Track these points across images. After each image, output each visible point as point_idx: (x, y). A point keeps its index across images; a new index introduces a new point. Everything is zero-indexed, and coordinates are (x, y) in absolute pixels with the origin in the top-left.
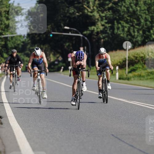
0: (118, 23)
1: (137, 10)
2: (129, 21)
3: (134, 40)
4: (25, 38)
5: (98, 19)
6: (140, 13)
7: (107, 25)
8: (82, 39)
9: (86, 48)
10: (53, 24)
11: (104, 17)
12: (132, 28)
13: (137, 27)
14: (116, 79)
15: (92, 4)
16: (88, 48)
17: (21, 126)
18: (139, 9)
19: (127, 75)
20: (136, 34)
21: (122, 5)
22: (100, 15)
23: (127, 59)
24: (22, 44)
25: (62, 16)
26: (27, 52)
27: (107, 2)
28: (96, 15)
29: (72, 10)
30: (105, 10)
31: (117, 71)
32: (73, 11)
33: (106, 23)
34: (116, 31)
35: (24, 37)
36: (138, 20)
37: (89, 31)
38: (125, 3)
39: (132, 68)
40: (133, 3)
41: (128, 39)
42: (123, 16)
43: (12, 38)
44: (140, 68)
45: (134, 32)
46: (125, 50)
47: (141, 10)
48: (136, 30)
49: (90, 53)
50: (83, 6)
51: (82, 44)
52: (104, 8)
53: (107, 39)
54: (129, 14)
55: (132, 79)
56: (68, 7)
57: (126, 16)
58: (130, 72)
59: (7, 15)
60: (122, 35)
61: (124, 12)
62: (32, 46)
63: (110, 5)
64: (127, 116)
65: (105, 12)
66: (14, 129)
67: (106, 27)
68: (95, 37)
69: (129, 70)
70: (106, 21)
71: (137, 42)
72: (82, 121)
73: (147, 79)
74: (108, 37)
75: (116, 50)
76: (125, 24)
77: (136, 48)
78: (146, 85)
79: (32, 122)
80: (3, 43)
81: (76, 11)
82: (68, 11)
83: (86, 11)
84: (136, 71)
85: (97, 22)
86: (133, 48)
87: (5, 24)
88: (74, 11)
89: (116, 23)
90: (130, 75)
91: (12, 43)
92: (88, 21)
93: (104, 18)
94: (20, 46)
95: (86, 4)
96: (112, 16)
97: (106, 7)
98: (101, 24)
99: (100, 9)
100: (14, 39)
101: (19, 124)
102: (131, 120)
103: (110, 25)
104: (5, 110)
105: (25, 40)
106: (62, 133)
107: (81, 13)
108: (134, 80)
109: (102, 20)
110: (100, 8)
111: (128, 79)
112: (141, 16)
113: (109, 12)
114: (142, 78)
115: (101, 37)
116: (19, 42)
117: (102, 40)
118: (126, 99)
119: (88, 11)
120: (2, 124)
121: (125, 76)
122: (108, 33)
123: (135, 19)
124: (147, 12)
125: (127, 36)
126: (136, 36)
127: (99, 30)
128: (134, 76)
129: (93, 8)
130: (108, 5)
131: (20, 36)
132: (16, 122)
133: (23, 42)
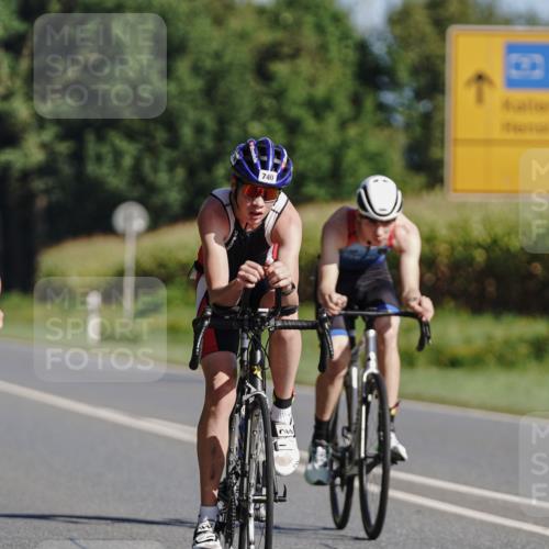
3: (157, 200)
20: (163, 177)
46: (122, 236)
47: (182, 93)
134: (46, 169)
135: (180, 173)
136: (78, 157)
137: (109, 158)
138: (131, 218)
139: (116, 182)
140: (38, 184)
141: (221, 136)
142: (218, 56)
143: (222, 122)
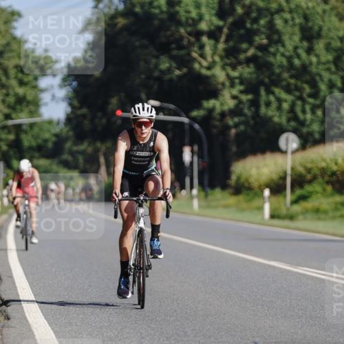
0: (269, 92)
1: (311, 63)
2: (293, 87)
3: (305, 130)
4: (62, 125)
5: (223, 84)
6: (317, 68)
7: (244, 98)
8: (187, 127)
9: (196, 148)
10: (123, 95)
11: (236, 78)
12: (299, 103)
13: (311, 100)
14: (263, 218)
15: (211, 49)
16: (201, 148)
17: (50, 324)
18: (314, 59)
19: (288, 209)
20: (309, 116)
21: (278, 50)
22: (228, 75)
23: (289, 172)
24: (54, 139)
25: (143, 76)
26: (66, 157)
27: (244, 46)
28: (220, 74)
29: (165, 64)
30: (240, 63)
31: (267, 199)
32: (167, 65)
33: (242, 92)
34: (263, 110)
35: (58, 123)
36: (313, 84)
37: (204, 109)
38: (284, 46)
39: (299, 192)
40: (302, 47)
41: (290, 128)
42: (279, 75)
43: (32, 125)
44: (317, 192)
45: (304, 112)
46: (285, 152)
47: (319, 63)
48: (308, 108)
49: (206, 159)
50: (189, 54)
51: (187, 140)
52: (236, 58)
53: (242, 128)
54: (293, 72)
55: (301, 217)
56: (157, 57)
57: (286, 75)
58: (295, 202)
59: (20, 75)
60: (276, 119)
61: (281, 66)
62: (75, 144)
63: (251, 52)
64: (288, 300)
65: (240, 68)
66: (34, 330)
67: (240, 102)
68: (217, 123)
69: (294, 197)
70: (242, 88)
71: (310, 134)
72: (189, 312)
73: (334, 218)
74: (246, 123)
75: (263, 152)
76: (283, 95)
77: (310, 147)
78: (331, 231)
79: (75, 315)
80: (12, 137)
81: (174, 65)
82: (157, 65)
83: (196, 66)
84: (310, 200)
85: (221, 90)
86: (303, 147)
87: (16, 95)
88: (171, 66)
89: (263, 92)
90: (297, 208)
91: (33, 136)
92: (201, 88)
93: (237, 81)
94: (50, 145)
95: (196, 49)
96: (254, 76)
97: (242, 57)
98: (231, 93)
99: (228, 61)
100: (36, 130)
101: (45, 319)
102: (299, 310)
103: (250, 97)
104: (16, 287)
105: (61, 130)
106: (143, 338)
107: (185, 70)
108: (305, 219)
109: (232, 85)
110: (229, 59)
111: (291, 218)
112: (320, 76)
113: (248, 66)
114: (322, 216)
115: (231, 123)
116: (47, 136)
117: (233, 131)
118: (286, 263)
119: (201, 66)
120: (8, 319)
121: (284, 211)
122: (245, 115)
123: (306, 82)
124: (333, 68)
125: (289, 120)
126: (308, 123)
127: (226, 108)
128: (305, 212)
129: (212, 57)
130: (245, 51)
131: (50, 122)
132: (41, 314)
133: (56, 135)
137: (274, 105)
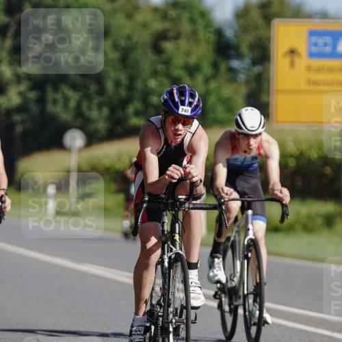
46: (69, 150)
134: (22, 109)
135: (105, 111)
136: (42, 101)
137: (61, 102)
138: (75, 139)
139: (65, 116)
140: (17, 118)
141: (131, 88)
142: (129, 38)
143: (132, 79)
